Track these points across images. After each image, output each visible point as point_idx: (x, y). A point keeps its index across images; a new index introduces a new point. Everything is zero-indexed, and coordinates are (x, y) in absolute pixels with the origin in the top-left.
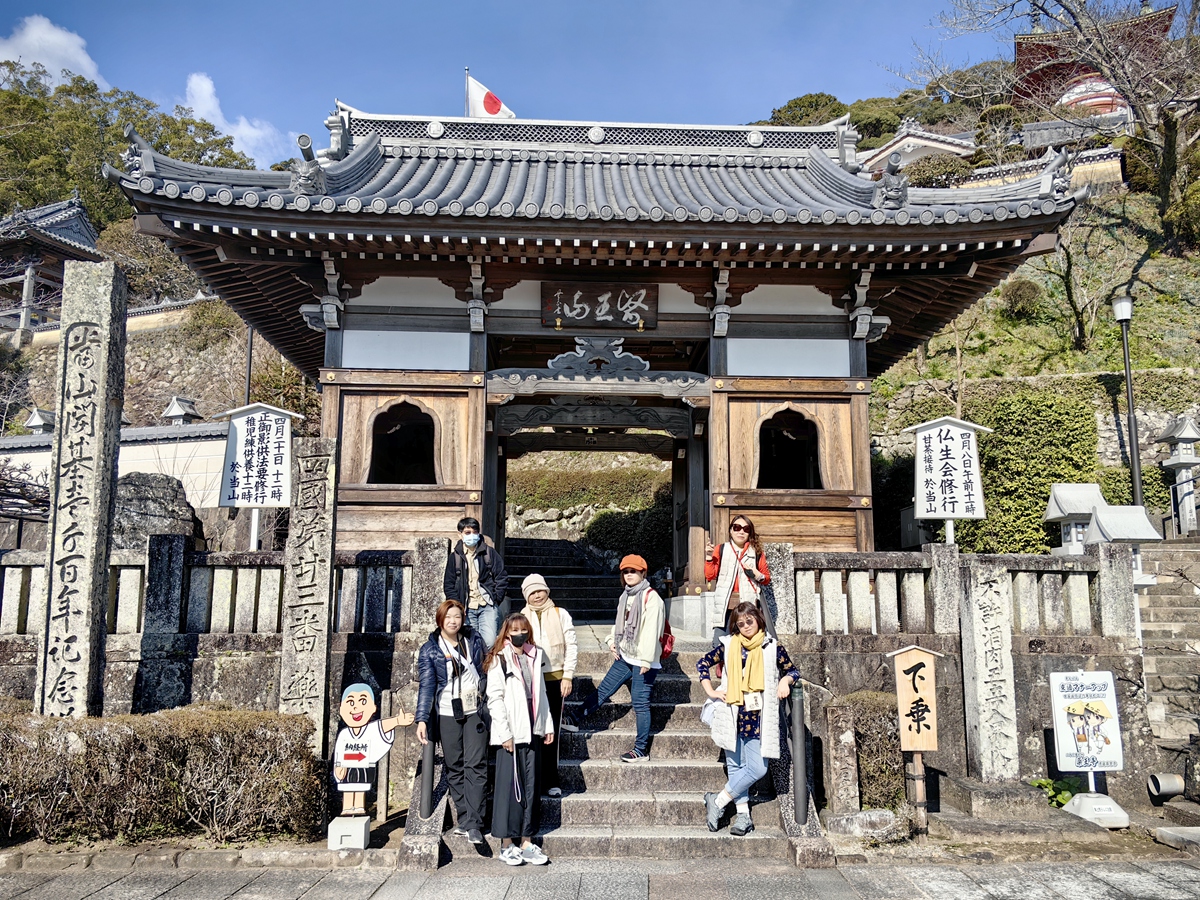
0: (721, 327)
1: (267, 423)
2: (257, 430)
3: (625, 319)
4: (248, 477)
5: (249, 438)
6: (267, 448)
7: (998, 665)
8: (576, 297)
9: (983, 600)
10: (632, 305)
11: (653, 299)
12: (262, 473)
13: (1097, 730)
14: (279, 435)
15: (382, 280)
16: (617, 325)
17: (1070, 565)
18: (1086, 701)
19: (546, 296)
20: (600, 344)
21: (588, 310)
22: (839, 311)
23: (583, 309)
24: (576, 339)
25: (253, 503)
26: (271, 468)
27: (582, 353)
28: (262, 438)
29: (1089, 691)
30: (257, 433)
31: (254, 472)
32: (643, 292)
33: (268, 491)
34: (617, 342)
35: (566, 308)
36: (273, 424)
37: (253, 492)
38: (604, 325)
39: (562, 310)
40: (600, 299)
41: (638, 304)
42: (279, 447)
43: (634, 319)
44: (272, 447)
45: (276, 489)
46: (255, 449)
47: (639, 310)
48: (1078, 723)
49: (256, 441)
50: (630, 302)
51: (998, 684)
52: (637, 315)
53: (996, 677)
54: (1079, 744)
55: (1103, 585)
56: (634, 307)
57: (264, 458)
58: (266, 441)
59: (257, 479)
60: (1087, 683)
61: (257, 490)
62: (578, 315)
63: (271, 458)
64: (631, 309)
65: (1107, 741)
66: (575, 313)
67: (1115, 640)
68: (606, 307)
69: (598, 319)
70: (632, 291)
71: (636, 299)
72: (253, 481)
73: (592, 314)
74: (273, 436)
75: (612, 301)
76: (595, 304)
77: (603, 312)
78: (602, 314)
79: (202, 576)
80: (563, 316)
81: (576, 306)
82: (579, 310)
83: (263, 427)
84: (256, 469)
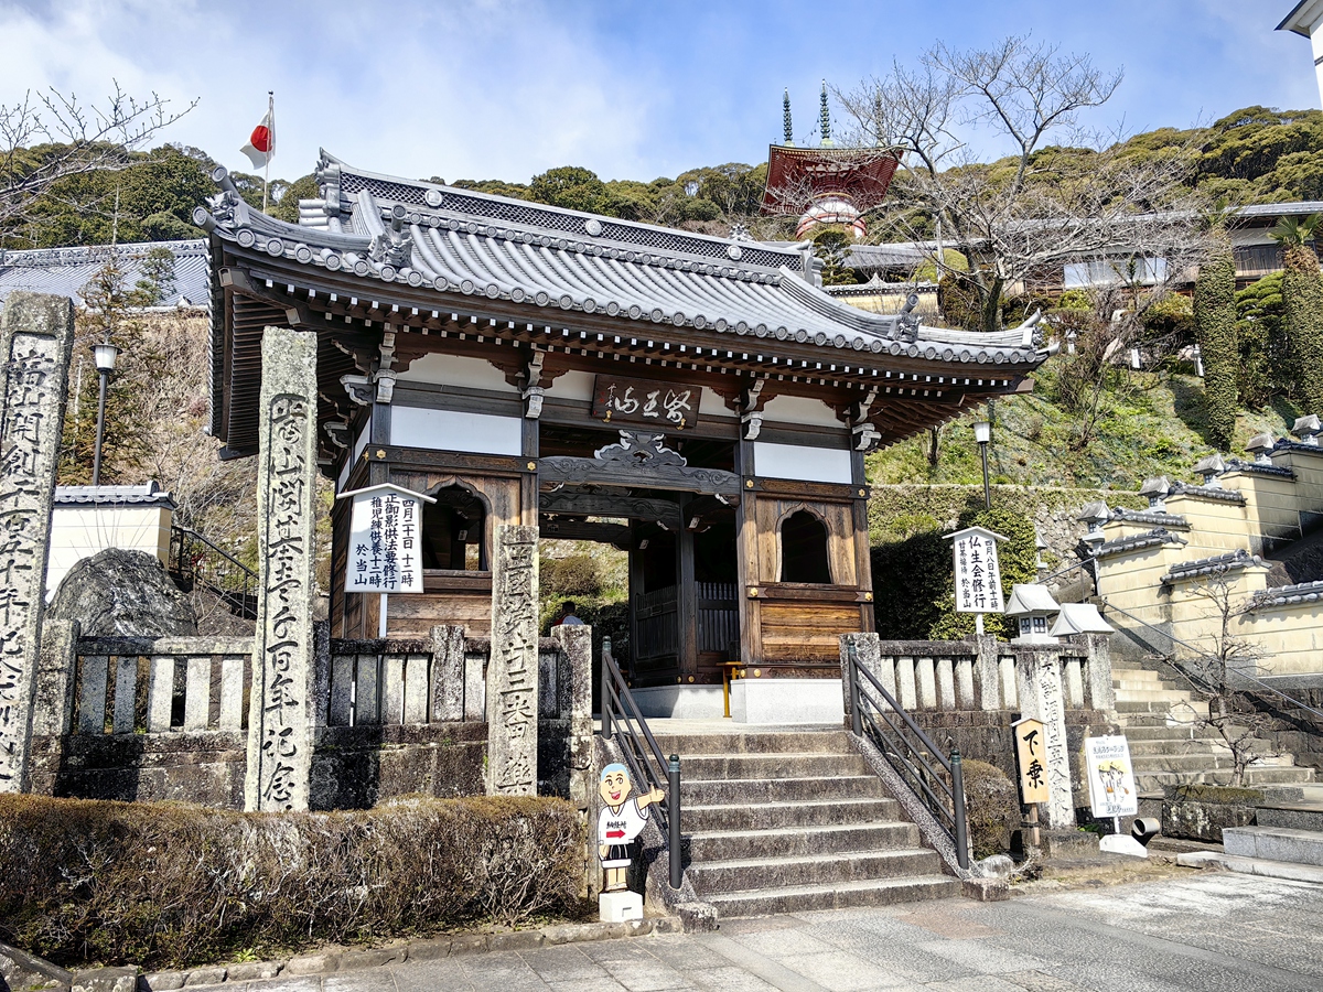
0: (753, 432)
1: (395, 505)
2: (384, 512)
3: (668, 417)
4: (376, 560)
5: (376, 519)
6: (395, 530)
7: (1055, 733)
8: (628, 392)
9: (1044, 680)
10: (676, 404)
11: (695, 400)
12: (391, 557)
13: (1119, 783)
14: (408, 518)
15: (431, 357)
16: (661, 423)
17: (1069, 652)
18: (1111, 760)
19: (598, 390)
20: (644, 439)
21: (637, 405)
22: (841, 425)
23: (632, 404)
24: (621, 432)
25: (382, 588)
26: (400, 552)
27: (626, 446)
28: (389, 520)
29: (1112, 753)
30: (384, 514)
31: (382, 556)
32: (688, 393)
33: (399, 576)
34: (658, 438)
35: (617, 402)
36: (401, 505)
37: (382, 576)
38: (650, 421)
39: (613, 403)
40: (649, 396)
41: (682, 403)
42: (408, 530)
43: (677, 417)
44: (400, 529)
45: (406, 574)
46: (383, 532)
47: (682, 409)
48: (1107, 778)
49: (384, 523)
50: (675, 401)
51: (1058, 748)
52: (680, 414)
53: (1056, 743)
54: (1109, 795)
55: (1092, 668)
56: (679, 406)
57: (393, 542)
58: (393, 523)
59: (386, 563)
60: (1111, 746)
61: (386, 574)
62: (627, 409)
63: (399, 542)
64: (676, 407)
65: (1127, 792)
66: (624, 407)
67: (1102, 712)
68: (653, 404)
69: (645, 414)
70: (679, 391)
71: (680, 399)
72: (382, 565)
73: (641, 408)
74: (401, 519)
75: (659, 400)
76: (644, 401)
77: (650, 409)
78: (649, 411)
79: (346, 666)
80: (613, 408)
81: (626, 400)
82: (628, 405)
83: (390, 508)
84: (384, 553)
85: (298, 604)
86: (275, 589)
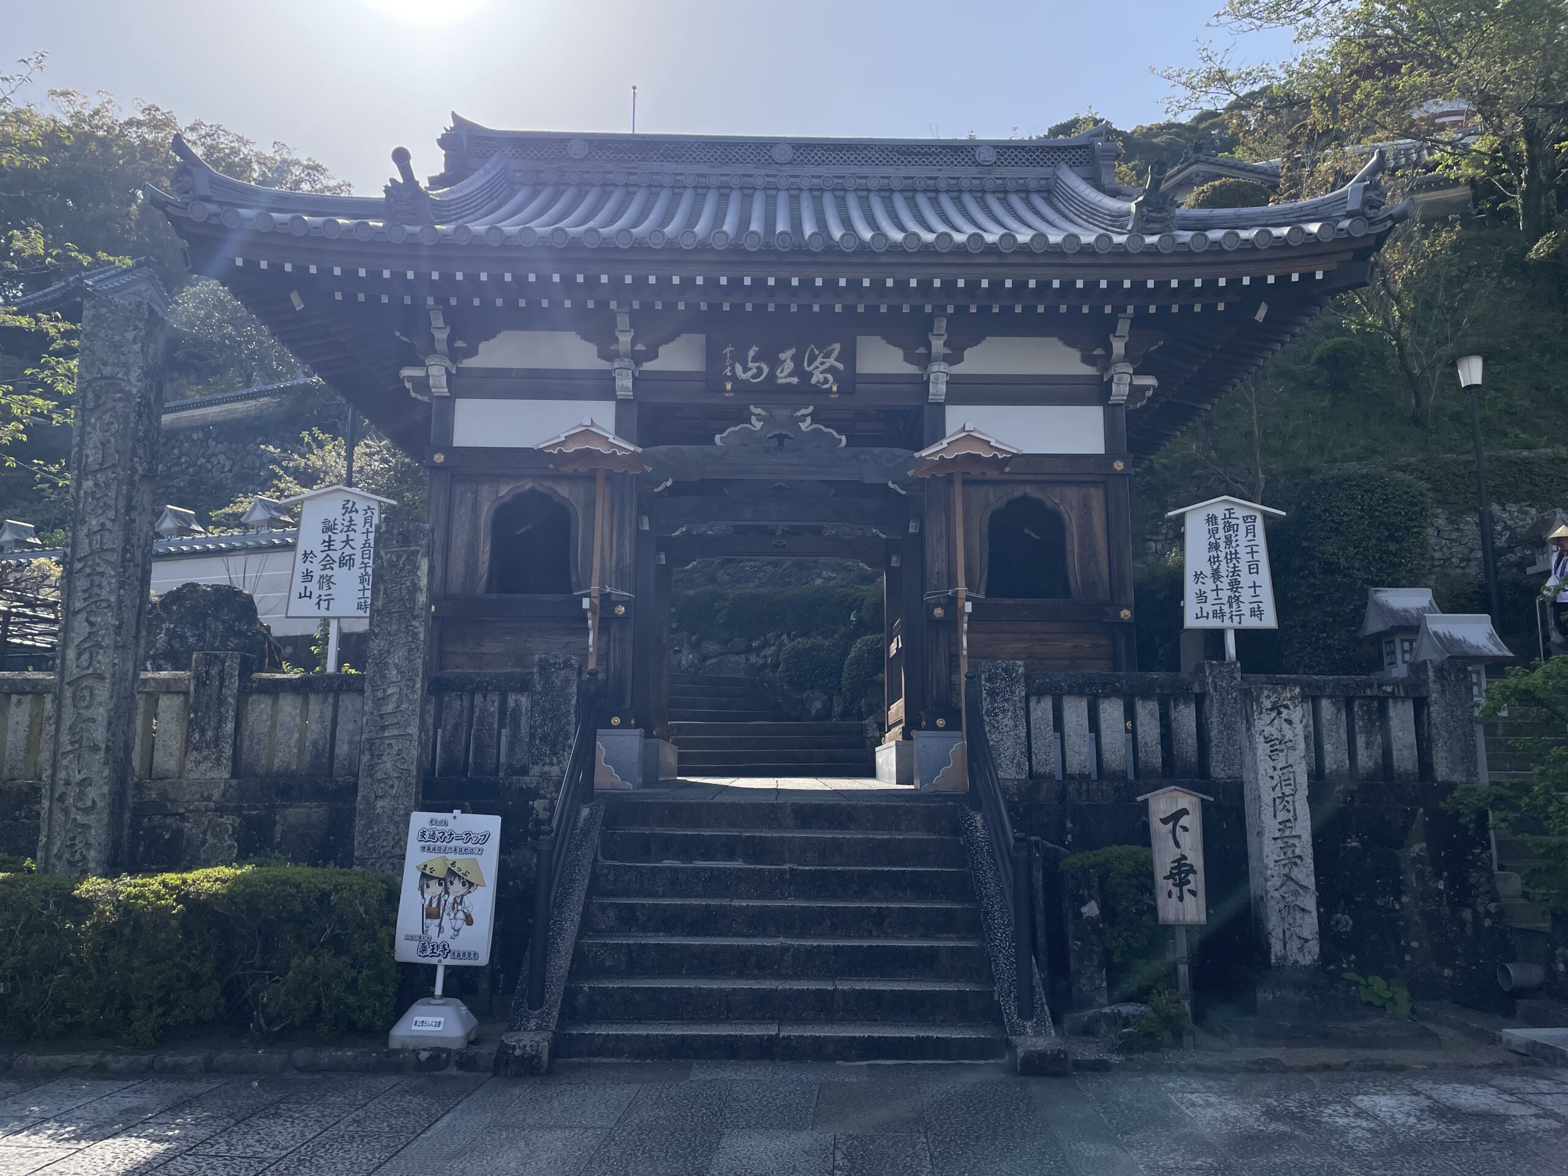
0: (938, 389)
3: (814, 381)
7: (1291, 816)
8: (751, 353)
9: (1269, 730)
10: (822, 363)
11: (849, 356)
15: (506, 336)
16: (805, 390)
17: (1389, 689)
19: (712, 355)
20: (782, 413)
21: (766, 369)
22: (1089, 370)
23: (760, 370)
24: (752, 408)
27: (758, 425)
32: (837, 347)
34: (803, 411)
35: (739, 368)
38: (787, 388)
39: (733, 370)
40: (782, 356)
41: (831, 361)
43: (826, 381)
47: (831, 370)
50: (820, 359)
51: (1291, 841)
52: (830, 377)
53: (1287, 833)
55: (1434, 715)
56: (827, 365)
62: (754, 377)
64: (822, 368)
66: (750, 374)
68: (789, 366)
69: (780, 381)
70: (824, 347)
71: (827, 356)
73: (772, 375)
75: (797, 359)
76: (775, 363)
77: (785, 373)
78: (785, 376)
79: (263, 706)
80: (734, 378)
81: (750, 365)
82: (754, 371)
85: (107, 629)
86: (80, 611)
